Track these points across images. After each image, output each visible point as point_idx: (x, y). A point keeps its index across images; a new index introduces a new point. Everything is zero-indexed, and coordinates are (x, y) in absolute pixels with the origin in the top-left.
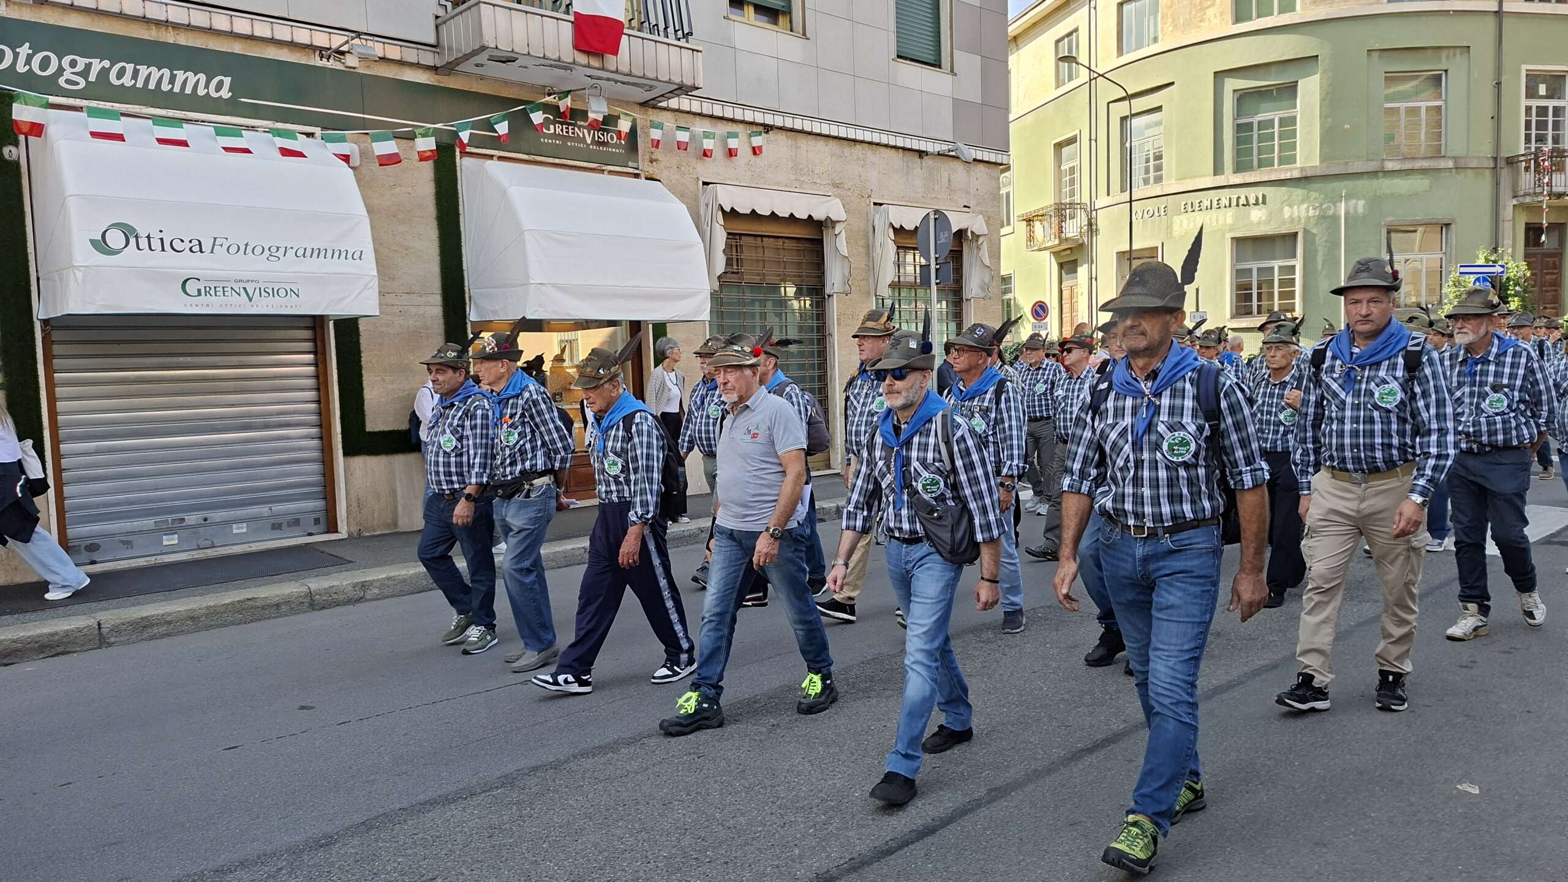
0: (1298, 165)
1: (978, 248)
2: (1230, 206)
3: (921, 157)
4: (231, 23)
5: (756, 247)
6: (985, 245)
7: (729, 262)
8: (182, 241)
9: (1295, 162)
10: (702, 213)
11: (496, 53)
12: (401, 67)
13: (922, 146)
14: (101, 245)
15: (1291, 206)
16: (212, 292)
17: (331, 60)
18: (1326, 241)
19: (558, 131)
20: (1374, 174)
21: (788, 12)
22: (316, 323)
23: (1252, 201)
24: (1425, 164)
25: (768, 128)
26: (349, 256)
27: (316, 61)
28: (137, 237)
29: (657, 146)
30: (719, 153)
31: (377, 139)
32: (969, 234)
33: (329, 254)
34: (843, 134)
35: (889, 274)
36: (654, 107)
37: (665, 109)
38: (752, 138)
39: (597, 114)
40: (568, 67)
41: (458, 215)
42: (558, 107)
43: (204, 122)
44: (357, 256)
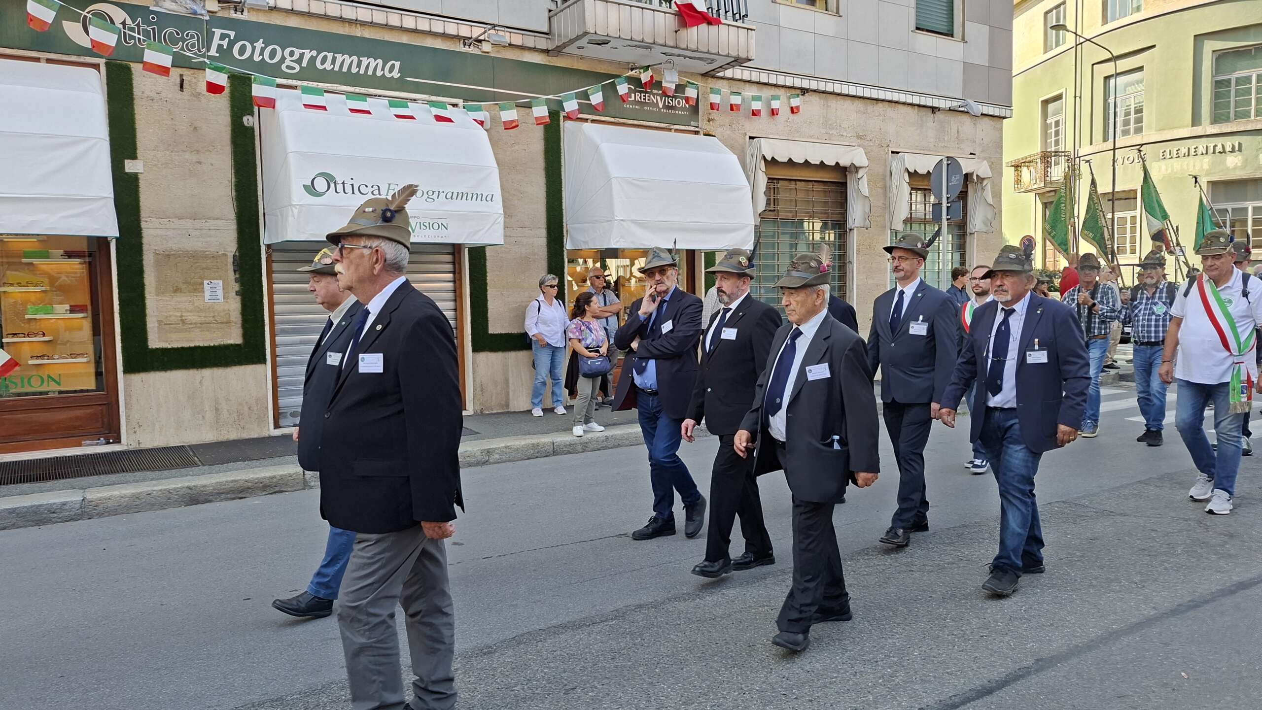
1: (983, 189)
2: (1207, 153)
3: (933, 112)
4: (402, 20)
5: (791, 189)
6: (989, 186)
7: (768, 203)
8: (367, 186)
10: (748, 162)
11: (595, 37)
12: (523, 51)
13: (935, 103)
14: (311, 189)
17: (472, 47)
19: (638, 98)
22: (455, 249)
23: (1228, 149)
25: (804, 91)
26: (484, 198)
27: (461, 48)
28: (335, 183)
29: (715, 109)
30: (764, 113)
31: (502, 109)
32: (975, 177)
33: (470, 197)
34: (867, 95)
35: (903, 213)
36: (713, 77)
37: (722, 78)
38: (791, 100)
39: (670, 82)
40: (648, 47)
41: (560, 166)
42: (640, 79)
43: (381, 96)
44: (489, 198)
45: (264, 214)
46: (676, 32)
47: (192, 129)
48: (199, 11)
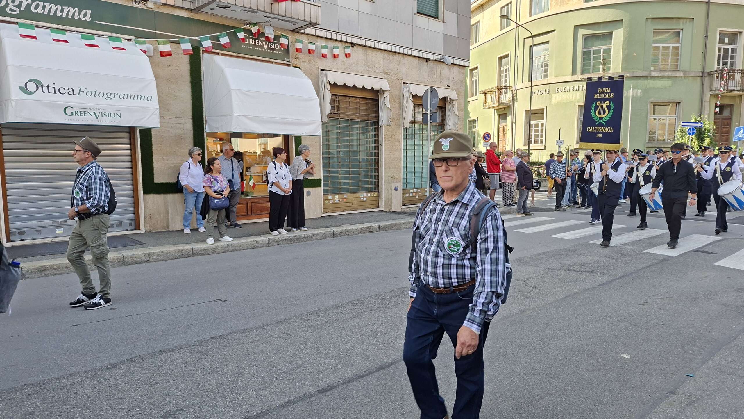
1: (453, 106)
2: (579, 90)
3: (427, 61)
5: (347, 102)
6: (456, 105)
7: (333, 108)
8: (64, 89)
9: (610, 71)
10: (320, 84)
11: (220, 4)
12: (174, 8)
13: (427, 56)
14: (25, 89)
17: (140, 4)
19: (251, 42)
20: (646, 77)
22: (131, 130)
24: (670, 74)
25: (353, 45)
26: (146, 99)
27: (133, 5)
28: (42, 86)
29: (299, 52)
30: (329, 56)
31: (161, 43)
32: (449, 99)
33: (136, 98)
34: (389, 49)
35: (409, 117)
36: (298, 32)
37: (303, 33)
38: (346, 49)
39: (269, 34)
40: (255, 12)
41: (201, 81)
42: (251, 31)
43: (77, 32)
44: (149, 99)
46: (272, 4)
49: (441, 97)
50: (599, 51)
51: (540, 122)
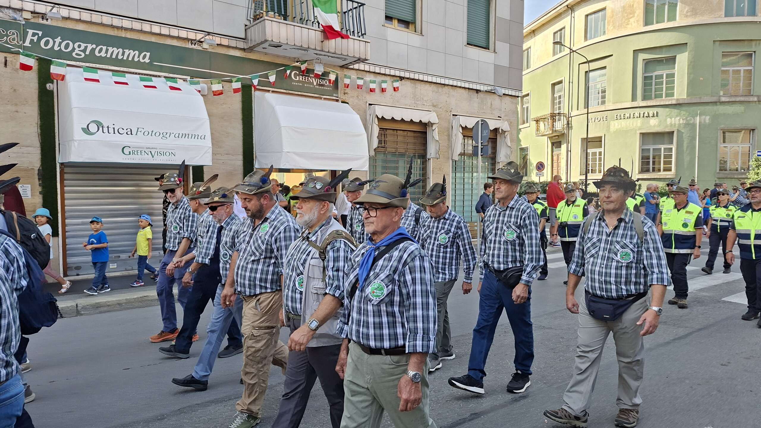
0: (675, 97)
1: (505, 137)
2: (639, 117)
3: (477, 93)
4: (151, 28)
5: (394, 135)
6: (508, 136)
7: (380, 142)
8: (123, 129)
9: (673, 96)
10: (368, 119)
11: (272, 43)
12: (228, 48)
13: (478, 87)
14: (86, 130)
15: (671, 118)
16: (136, 153)
17: (196, 45)
18: (689, 136)
19: (301, 79)
20: (715, 103)
21: (414, 23)
23: (651, 115)
24: (742, 99)
25: (402, 78)
26: (199, 137)
27: (189, 46)
28: (103, 127)
29: (348, 87)
30: (377, 90)
31: (213, 83)
32: (500, 131)
33: (190, 136)
34: (438, 82)
35: (459, 149)
36: (347, 68)
37: (352, 69)
38: (394, 83)
39: (318, 71)
40: (306, 50)
41: (252, 118)
42: (300, 68)
43: (136, 73)
44: (202, 138)
45: (59, 144)
46: (322, 42)
47: (13, 90)
48: (18, 19)
49: (492, 128)
50: (661, 76)
51: (597, 150)
